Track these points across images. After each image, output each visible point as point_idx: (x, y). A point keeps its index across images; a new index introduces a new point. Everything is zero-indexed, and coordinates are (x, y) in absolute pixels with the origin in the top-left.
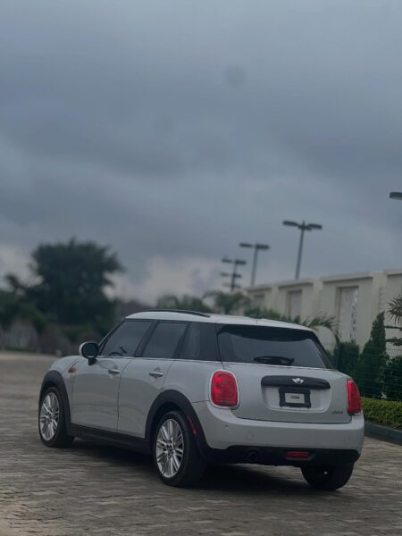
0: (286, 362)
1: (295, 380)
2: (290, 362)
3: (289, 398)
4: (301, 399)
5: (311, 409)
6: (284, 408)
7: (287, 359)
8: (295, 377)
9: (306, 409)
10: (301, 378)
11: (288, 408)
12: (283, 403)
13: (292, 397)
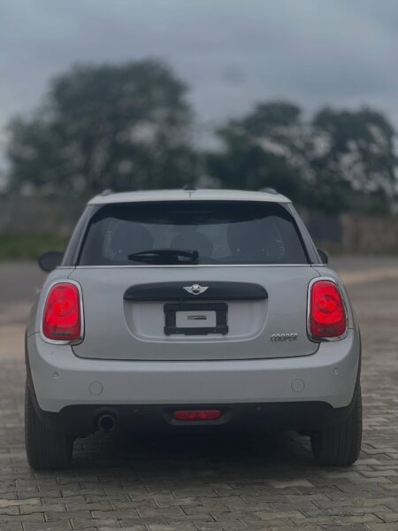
0: (187, 259)
1: (188, 289)
2: (193, 258)
3: (183, 319)
4: (210, 319)
5: (228, 336)
6: (173, 337)
7: (187, 254)
8: (190, 284)
9: (219, 336)
10: (201, 284)
11: (182, 337)
12: (170, 328)
13: (190, 318)
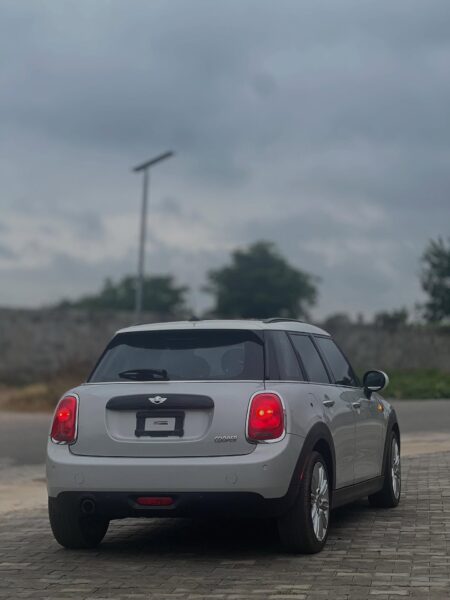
1: (152, 400)
3: (151, 424)
4: (170, 424)
5: (183, 438)
6: (142, 438)
7: (159, 373)
8: (154, 396)
9: (176, 438)
10: (162, 396)
11: (149, 438)
12: (140, 432)
13: (156, 423)
